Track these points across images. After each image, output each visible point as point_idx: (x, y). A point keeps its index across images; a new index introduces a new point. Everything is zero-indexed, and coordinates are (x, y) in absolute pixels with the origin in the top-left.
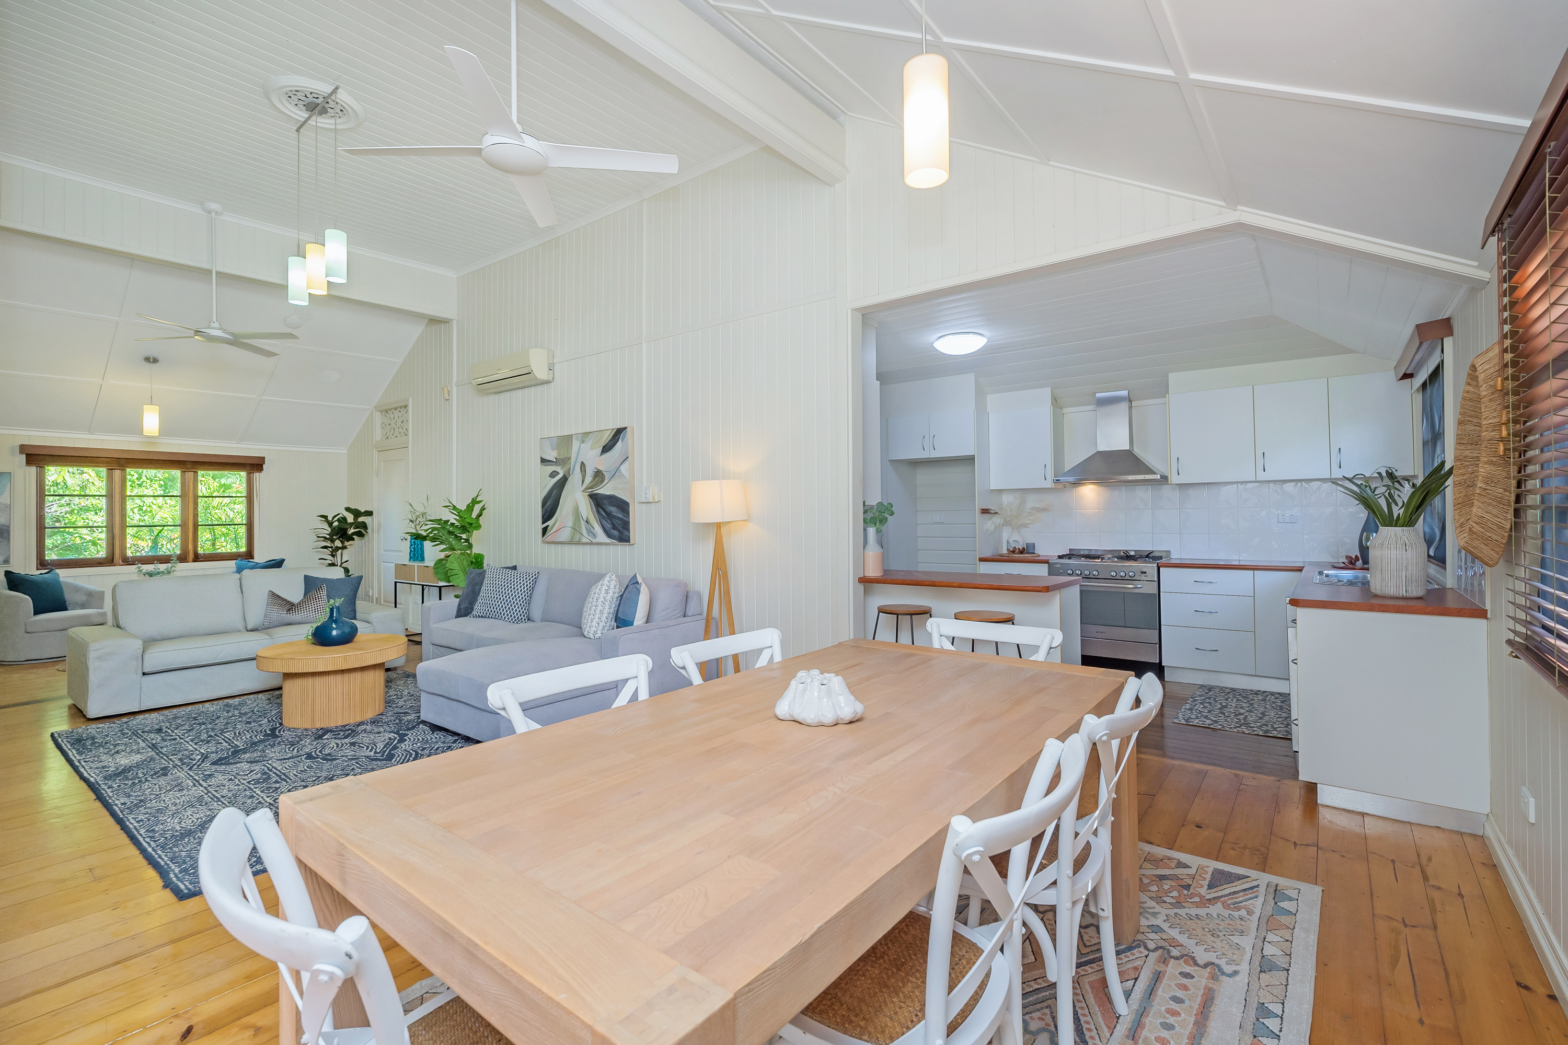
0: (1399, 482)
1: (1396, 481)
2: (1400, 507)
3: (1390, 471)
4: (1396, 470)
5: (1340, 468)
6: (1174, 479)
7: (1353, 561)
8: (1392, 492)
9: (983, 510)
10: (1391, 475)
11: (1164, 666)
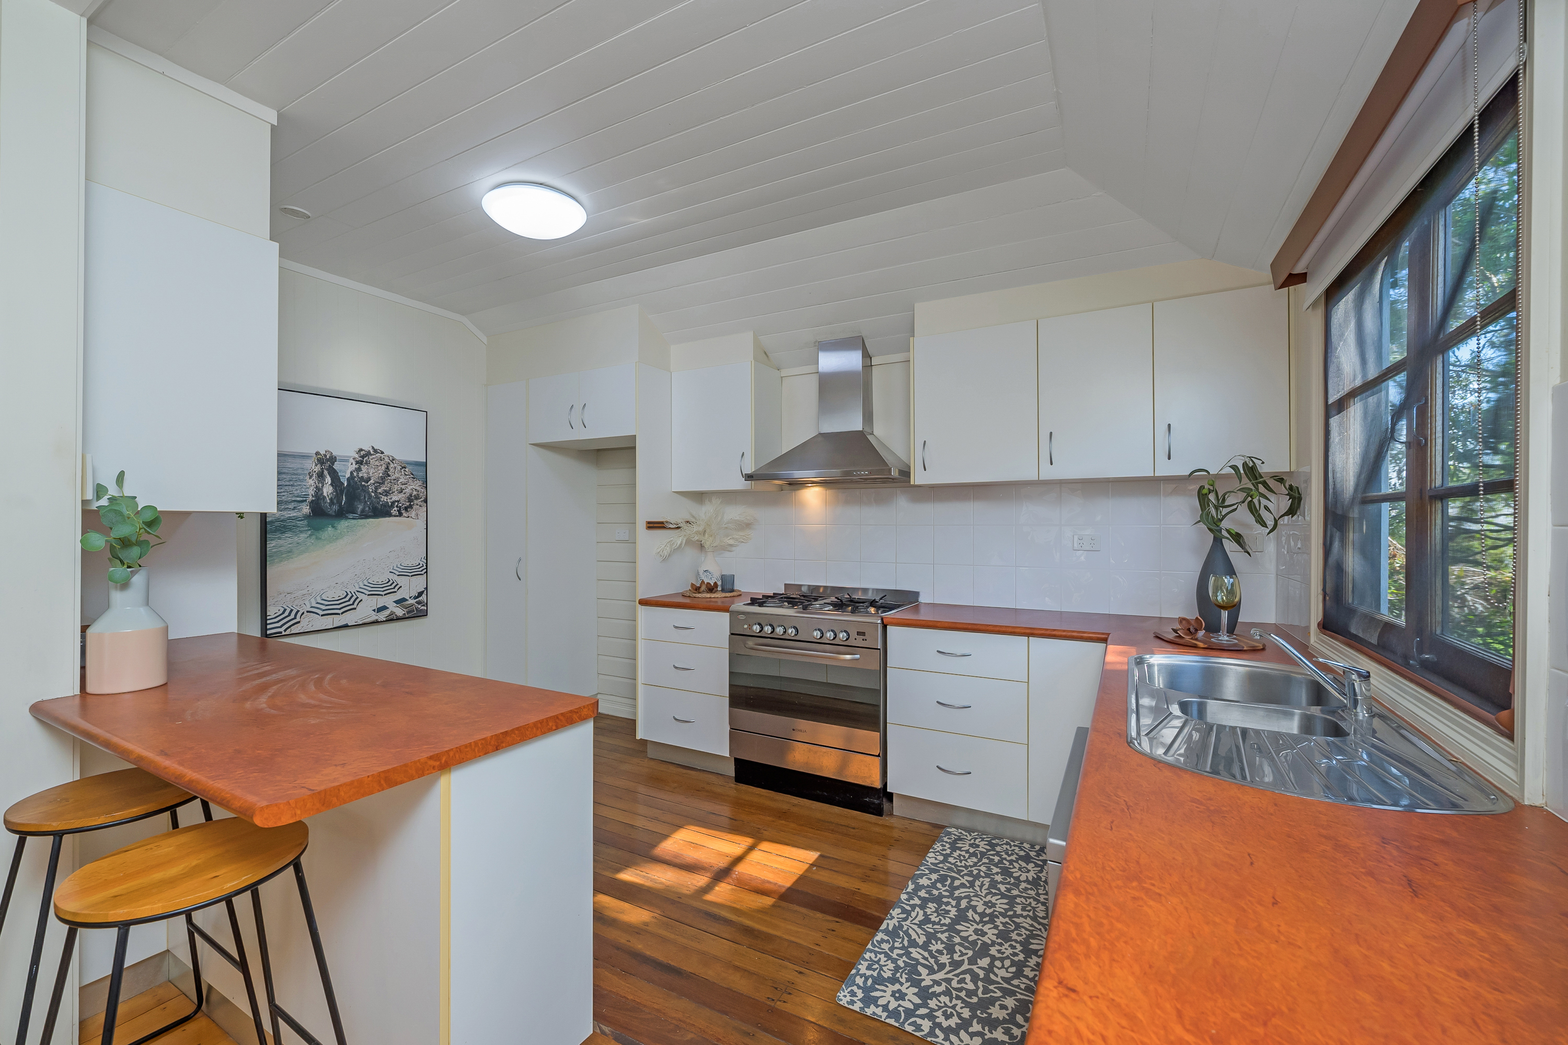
0: (1265, 484)
1: (1260, 483)
2: (1270, 528)
3: (1251, 464)
4: (1263, 463)
5: (1169, 458)
6: (919, 478)
7: (1192, 630)
8: (1256, 501)
9: (649, 523)
10: (1251, 471)
11: (891, 794)
